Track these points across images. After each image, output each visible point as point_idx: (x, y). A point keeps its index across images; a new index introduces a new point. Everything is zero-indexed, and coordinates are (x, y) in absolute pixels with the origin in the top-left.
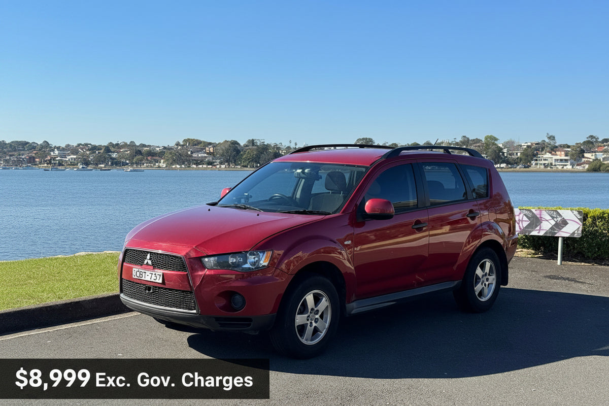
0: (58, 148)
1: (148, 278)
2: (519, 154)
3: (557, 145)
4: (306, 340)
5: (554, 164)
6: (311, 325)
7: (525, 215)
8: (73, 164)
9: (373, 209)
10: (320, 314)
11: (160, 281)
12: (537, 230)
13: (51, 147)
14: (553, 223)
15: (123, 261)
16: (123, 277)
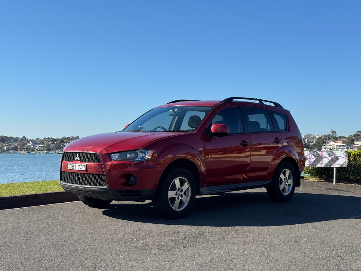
0: (32, 141)
1: (77, 169)
2: (314, 142)
3: (337, 136)
4: (175, 207)
5: (336, 148)
6: (178, 199)
7: (313, 155)
8: (41, 150)
9: (216, 130)
10: (184, 192)
11: (85, 170)
12: (321, 163)
13: (28, 140)
14: (330, 159)
15: (62, 160)
16: (62, 170)
